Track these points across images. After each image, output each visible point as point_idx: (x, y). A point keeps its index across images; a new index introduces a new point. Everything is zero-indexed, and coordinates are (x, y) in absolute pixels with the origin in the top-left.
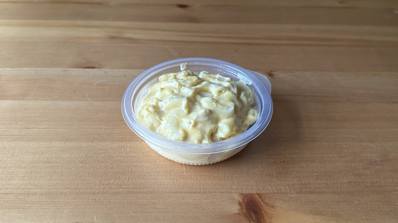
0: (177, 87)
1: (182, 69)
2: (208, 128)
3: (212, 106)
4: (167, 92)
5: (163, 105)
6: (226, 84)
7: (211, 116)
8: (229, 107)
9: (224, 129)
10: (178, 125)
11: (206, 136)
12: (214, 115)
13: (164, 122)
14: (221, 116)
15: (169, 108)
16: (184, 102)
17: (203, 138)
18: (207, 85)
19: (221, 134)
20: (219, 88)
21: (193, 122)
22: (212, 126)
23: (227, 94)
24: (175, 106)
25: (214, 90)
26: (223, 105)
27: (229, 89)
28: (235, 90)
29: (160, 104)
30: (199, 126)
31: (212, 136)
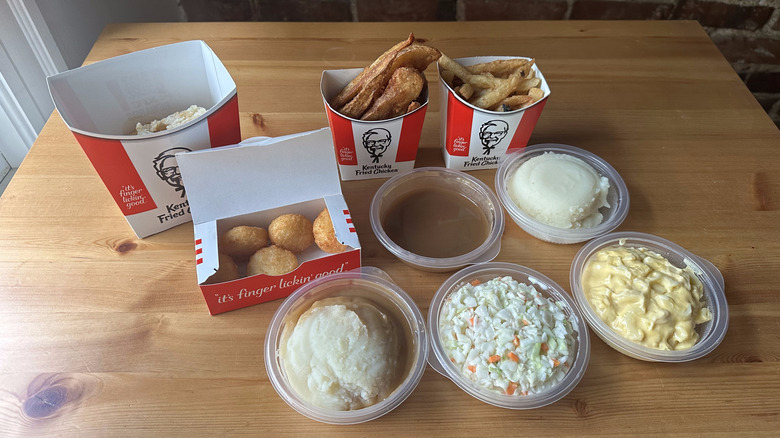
0: (629, 277)
1: (621, 244)
2: (666, 333)
3: (670, 307)
4: (618, 282)
5: (617, 298)
6: (680, 279)
7: (670, 319)
8: (686, 310)
9: (682, 332)
10: (635, 324)
11: (664, 340)
12: (673, 318)
13: (620, 319)
14: (679, 318)
15: (624, 303)
16: (642, 301)
17: (661, 341)
18: (660, 279)
19: (676, 338)
20: (674, 284)
21: (652, 324)
22: (671, 329)
23: (681, 292)
24: (631, 301)
25: (667, 285)
26: (681, 307)
27: (682, 284)
28: (689, 287)
29: (613, 295)
30: (658, 328)
31: (669, 340)
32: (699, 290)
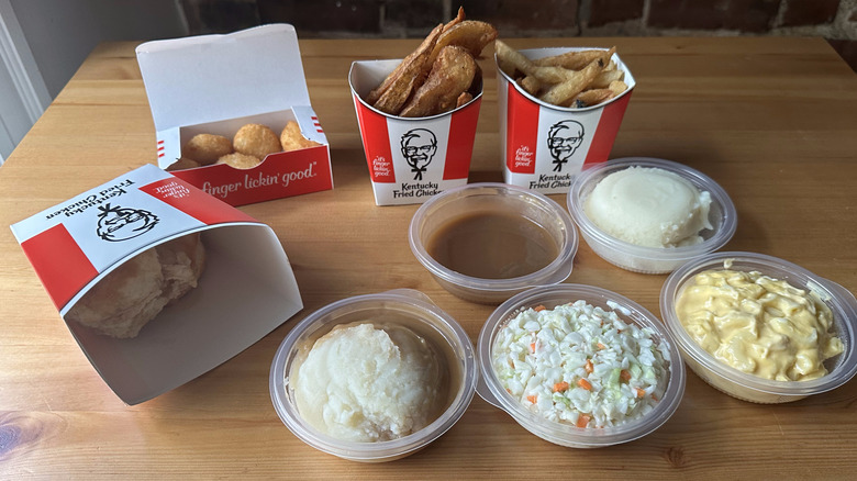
0: (736, 298)
1: (726, 266)
2: (785, 361)
3: (790, 332)
4: (723, 305)
5: (721, 322)
6: (802, 301)
7: (789, 346)
8: (810, 335)
9: (805, 363)
10: (744, 352)
11: (782, 371)
12: (792, 344)
13: (724, 346)
14: (801, 345)
15: (730, 328)
16: (752, 324)
17: (778, 372)
18: (775, 300)
19: (799, 369)
20: (794, 306)
21: (766, 351)
22: (791, 358)
23: (803, 316)
24: (739, 326)
25: (786, 307)
26: (803, 331)
27: (804, 307)
28: (813, 310)
29: (716, 319)
30: (774, 356)
31: (789, 371)
32: (826, 317)
